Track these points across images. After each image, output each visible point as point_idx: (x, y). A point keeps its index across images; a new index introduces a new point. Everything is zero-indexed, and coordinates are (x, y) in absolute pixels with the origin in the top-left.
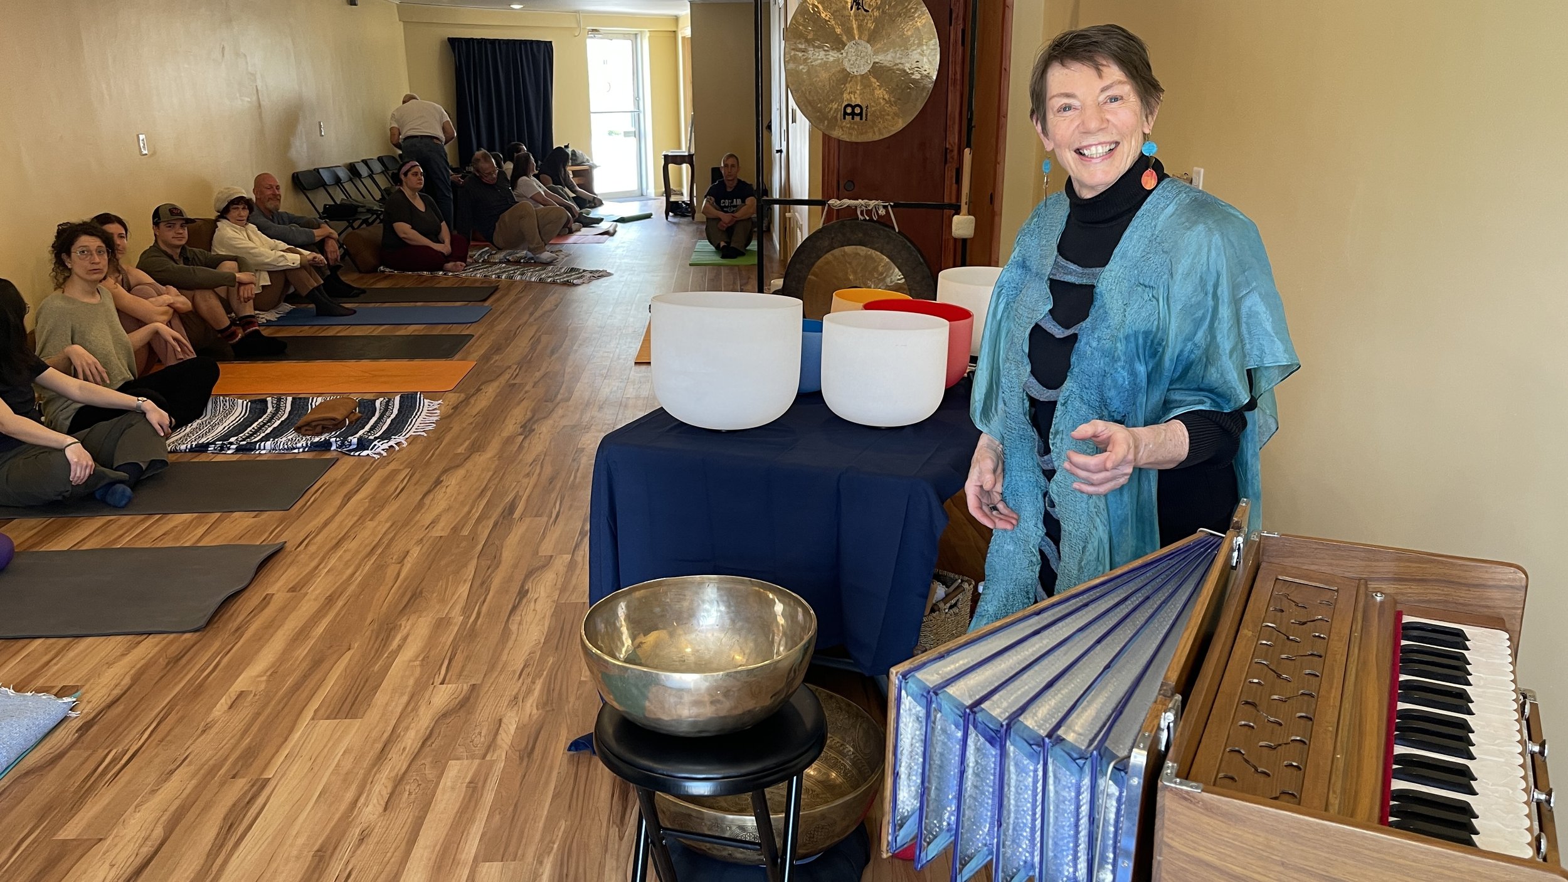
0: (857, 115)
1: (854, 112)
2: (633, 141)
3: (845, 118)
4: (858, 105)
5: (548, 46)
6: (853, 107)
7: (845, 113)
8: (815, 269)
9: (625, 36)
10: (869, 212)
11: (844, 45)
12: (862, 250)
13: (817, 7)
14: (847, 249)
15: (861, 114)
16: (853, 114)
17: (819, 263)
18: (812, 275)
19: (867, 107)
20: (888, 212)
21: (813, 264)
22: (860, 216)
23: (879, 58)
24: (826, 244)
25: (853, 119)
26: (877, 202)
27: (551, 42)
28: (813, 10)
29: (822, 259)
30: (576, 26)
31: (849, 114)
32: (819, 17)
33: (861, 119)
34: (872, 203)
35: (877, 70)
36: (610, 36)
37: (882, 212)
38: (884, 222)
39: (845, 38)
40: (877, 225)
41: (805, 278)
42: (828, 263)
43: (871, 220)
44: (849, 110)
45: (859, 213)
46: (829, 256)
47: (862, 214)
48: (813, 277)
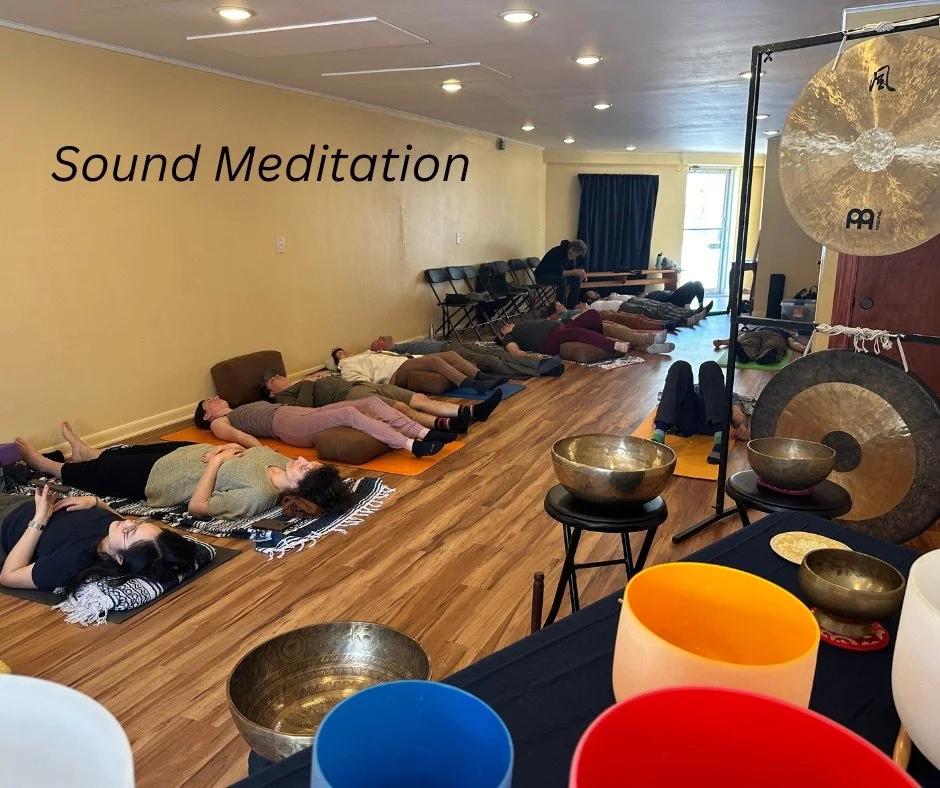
0: (866, 222)
1: (862, 219)
2: (717, 252)
3: (848, 227)
4: (869, 211)
5: (655, 179)
6: (861, 213)
7: (850, 221)
8: (792, 403)
9: (721, 171)
10: (869, 344)
11: (857, 135)
12: (856, 390)
13: (825, 90)
14: (837, 386)
15: (870, 222)
16: (860, 222)
17: (799, 397)
18: (789, 410)
19: (880, 214)
20: (895, 346)
21: (791, 397)
22: (857, 347)
23: (901, 151)
24: (810, 376)
25: (859, 227)
26: (881, 332)
27: (658, 176)
28: (820, 94)
29: (802, 394)
30: (679, 163)
31: (854, 222)
32: (827, 103)
33: (870, 228)
34: (875, 334)
35: (898, 167)
36: (707, 170)
37: (887, 345)
38: (890, 359)
39: (859, 128)
40: (878, 360)
41: (779, 413)
42: (809, 399)
43: (871, 354)
44: (855, 217)
45: (855, 343)
46: (810, 391)
47: (859, 345)
48: (788, 413)
